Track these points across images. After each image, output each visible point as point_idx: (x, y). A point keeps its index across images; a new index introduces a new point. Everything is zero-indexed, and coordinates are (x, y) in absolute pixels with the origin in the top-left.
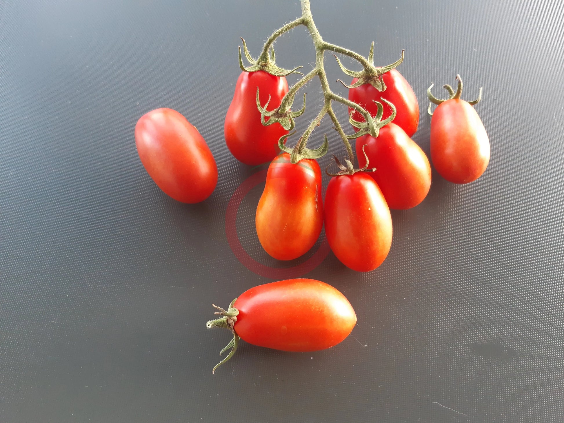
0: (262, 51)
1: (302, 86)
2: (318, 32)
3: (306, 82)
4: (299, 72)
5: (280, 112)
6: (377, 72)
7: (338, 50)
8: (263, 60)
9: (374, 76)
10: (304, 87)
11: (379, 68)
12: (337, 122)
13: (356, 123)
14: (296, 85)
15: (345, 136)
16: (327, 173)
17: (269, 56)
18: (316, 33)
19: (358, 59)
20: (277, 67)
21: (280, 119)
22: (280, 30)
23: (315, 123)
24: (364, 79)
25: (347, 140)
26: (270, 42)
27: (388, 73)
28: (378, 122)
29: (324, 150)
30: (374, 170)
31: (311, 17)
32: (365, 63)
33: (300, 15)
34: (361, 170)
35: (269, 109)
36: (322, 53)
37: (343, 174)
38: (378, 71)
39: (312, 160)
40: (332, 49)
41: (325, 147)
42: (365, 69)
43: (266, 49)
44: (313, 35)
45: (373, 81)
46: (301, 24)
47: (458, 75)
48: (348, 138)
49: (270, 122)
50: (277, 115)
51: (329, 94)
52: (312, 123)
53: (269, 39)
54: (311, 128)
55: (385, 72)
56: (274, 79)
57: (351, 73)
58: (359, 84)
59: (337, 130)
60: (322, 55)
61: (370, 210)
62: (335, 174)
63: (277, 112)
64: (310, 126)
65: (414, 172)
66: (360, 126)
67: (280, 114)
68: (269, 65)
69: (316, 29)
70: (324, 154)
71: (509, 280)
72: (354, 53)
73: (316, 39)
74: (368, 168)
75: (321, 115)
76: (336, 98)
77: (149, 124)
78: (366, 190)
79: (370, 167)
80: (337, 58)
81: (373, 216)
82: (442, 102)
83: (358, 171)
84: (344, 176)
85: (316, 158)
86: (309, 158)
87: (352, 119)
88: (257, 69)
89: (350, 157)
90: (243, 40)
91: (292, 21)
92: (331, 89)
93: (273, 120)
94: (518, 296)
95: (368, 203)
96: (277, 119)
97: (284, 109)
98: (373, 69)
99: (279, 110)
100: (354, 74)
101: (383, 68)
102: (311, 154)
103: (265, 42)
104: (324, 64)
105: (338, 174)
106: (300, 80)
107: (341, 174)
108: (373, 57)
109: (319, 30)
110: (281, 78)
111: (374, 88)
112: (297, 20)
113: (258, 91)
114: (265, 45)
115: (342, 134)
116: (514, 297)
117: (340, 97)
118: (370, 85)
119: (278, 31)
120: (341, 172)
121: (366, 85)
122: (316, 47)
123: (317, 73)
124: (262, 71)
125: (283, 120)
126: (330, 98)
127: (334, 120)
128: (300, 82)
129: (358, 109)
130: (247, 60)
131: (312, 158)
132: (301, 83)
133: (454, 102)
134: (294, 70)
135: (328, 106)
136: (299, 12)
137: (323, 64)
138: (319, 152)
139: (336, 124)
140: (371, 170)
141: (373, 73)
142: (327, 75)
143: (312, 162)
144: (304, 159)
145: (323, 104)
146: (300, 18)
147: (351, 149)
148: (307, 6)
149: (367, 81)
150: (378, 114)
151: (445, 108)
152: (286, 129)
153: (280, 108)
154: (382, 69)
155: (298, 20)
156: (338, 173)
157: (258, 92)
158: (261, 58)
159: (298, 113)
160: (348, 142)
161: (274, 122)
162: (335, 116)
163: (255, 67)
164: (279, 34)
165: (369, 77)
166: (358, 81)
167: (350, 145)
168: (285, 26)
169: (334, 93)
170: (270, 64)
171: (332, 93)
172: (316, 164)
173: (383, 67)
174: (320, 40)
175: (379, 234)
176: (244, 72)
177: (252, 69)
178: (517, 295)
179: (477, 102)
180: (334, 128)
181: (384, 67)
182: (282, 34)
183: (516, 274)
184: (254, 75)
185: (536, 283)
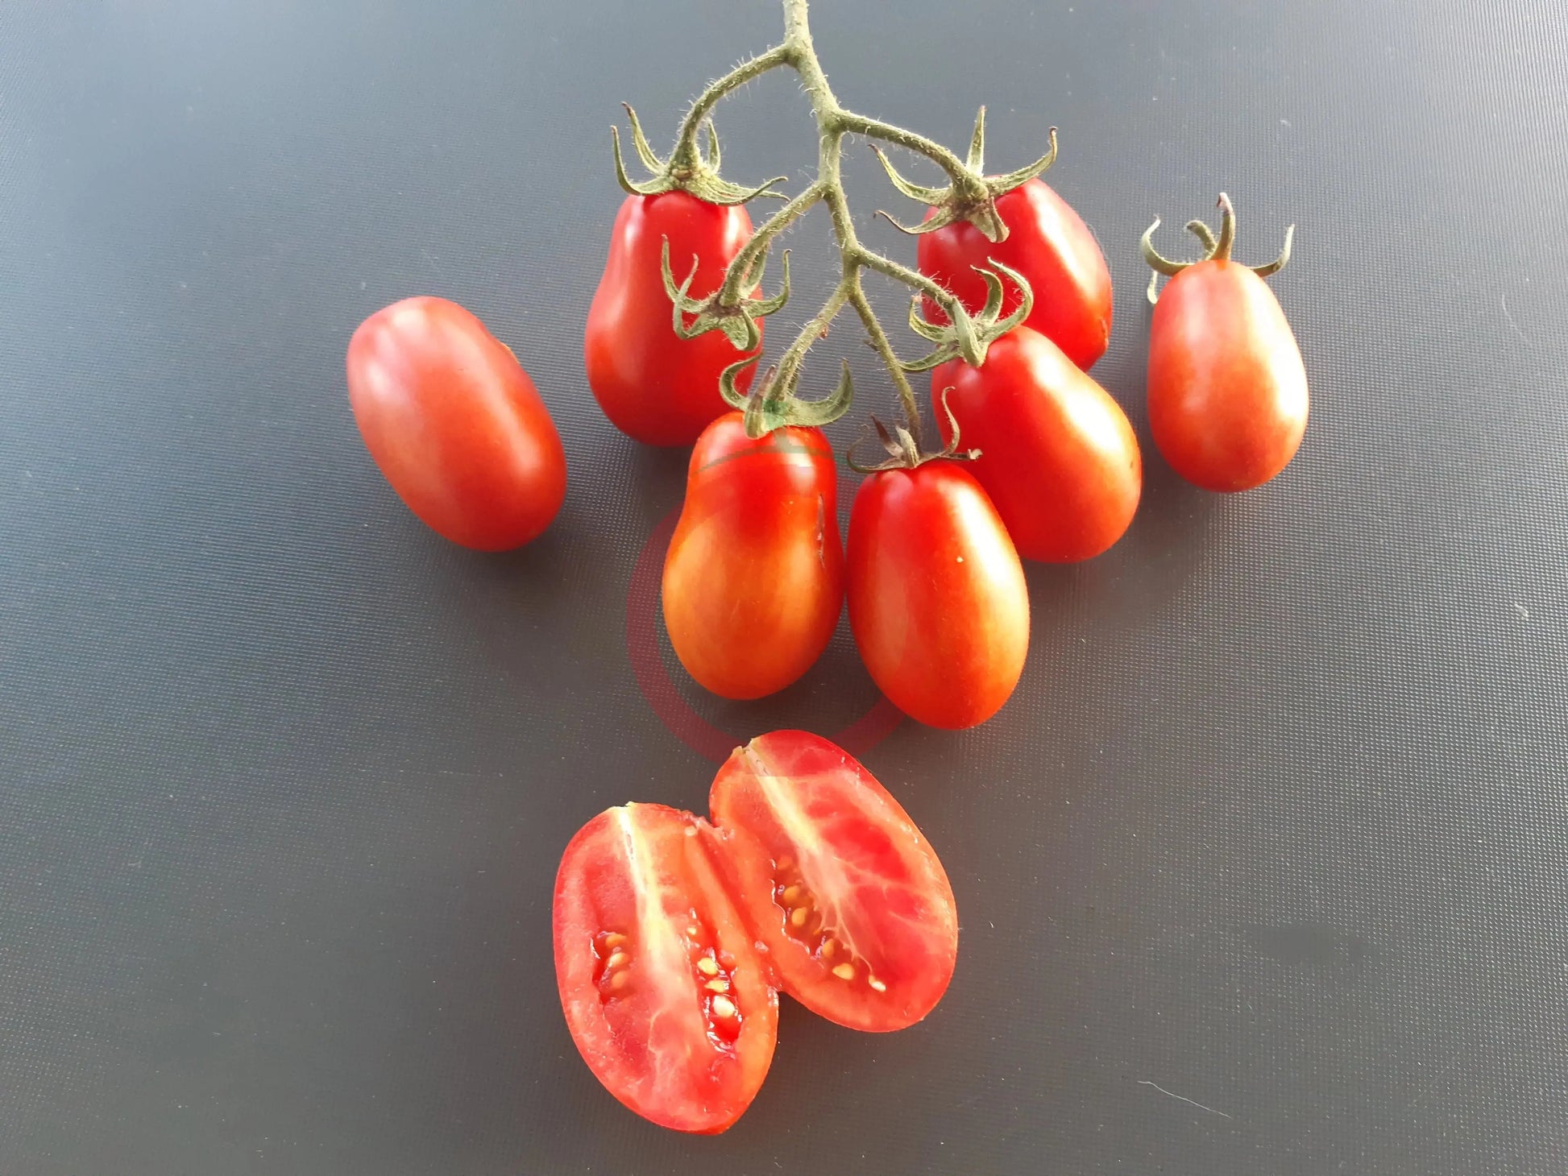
0: (677, 138)
1: (781, 230)
2: (827, 85)
3: (791, 220)
4: (779, 194)
5: (722, 302)
6: (987, 190)
7: (876, 133)
8: (682, 163)
9: (978, 201)
10: (785, 233)
11: (993, 180)
12: (877, 325)
13: (928, 328)
14: (763, 228)
15: (898, 364)
16: (850, 464)
17: (697, 150)
18: (821, 87)
19: (932, 154)
20: (719, 180)
21: (723, 321)
22: (724, 80)
23: (813, 329)
24: (952, 207)
25: (902, 375)
26: (698, 114)
27: (1019, 191)
28: (986, 324)
29: (842, 403)
30: (974, 455)
31: (809, 42)
32: (952, 165)
33: (779, 37)
34: (939, 455)
35: (695, 293)
36: (835, 139)
37: (892, 467)
38: (991, 187)
39: (808, 429)
40: (859, 128)
41: (846, 394)
42: (955, 183)
43: (687, 135)
44: (812, 92)
45: (977, 213)
46: (781, 62)
47: (1224, 195)
48: (904, 370)
49: (696, 329)
50: (717, 309)
51: (853, 251)
52: (804, 332)
53: (694, 105)
54: (803, 344)
55: (1010, 188)
56: (713, 213)
57: (920, 191)
58: (939, 223)
59: (877, 348)
60: (834, 146)
61: (963, 563)
62: (874, 468)
63: (717, 301)
64: (800, 338)
65: (1086, 457)
66: (939, 337)
67: (724, 307)
68: (699, 176)
69: (820, 77)
70: (841, 412)
71: (1359, 753)
72: (921, 139)
73: (820, 103)
74: (958, 449)
75: (830, 309)
76: (871, 262)
77: (385, 339)
78: (952, 507)
79: (965, 445)
80: (881, 153)
81: (972, 576)
82: (1183, 267)
83: (932, 456)
84: (894, 472)
85: (819, 423)
86: (800, 423)
87: (917, 318)
88: (666, 186)
89: (911, 421)
90: (629, 110)
91: (756, 55)
92: (859, 238)
93: (706, 323)
94: (1383, 796)
95: (956, 544)
96: (716, 320)
97: (732, 294)
98: (977, 182)
99: (719, 296)
100: (929, 196)
101: (1005, 178)
102: (803, 413)
103: (685, 114)
104: (843, 171)
105: (882, 467)
106: (773, 215)
107: (888, 467)
108: (982, 148)
109: (828, 80)
110: (731, 209)
111: (979, 233)
112: (771, 51)
113: (666, 246)
114: (685, 120)
115: (888, 360)
116: (1372, 799)
117: (883, 260)
118: (968, 224)
119: (718, 83)
120: (890, 460)
121: (960, 225)
122: (820, 125)
123: (820, 194)
124: (678, 191)
125: (731, 323)
126: (855, 262)
127: (867, 321)
128: (774, 219)
129: (928, 292)
130: (642, 163)
131: (808, 423)
132: (778, 221)
133: (1212, 269)
134: (763, 186)
135: (850, 283)
136: (777, 30)
137: (837, 169)
138: (829, 408)
139: (874, 333)
140: (966, 456)
141: (976, 191)
142: (848, 200)
143: (807, 435)
144: (786, 426)
145: (838, 281)
146: (779, 48)
147: (911, 398)
148: (798, 13)
149: (961, 215)
150: (990, 305)
151: (1190, 285)
152: (740, 345)
153: (723, 290)
154: (1003, 181)
155: (772, 53)
156: (882, 465)
157: (668, 248)
158: (677, 158)
159: (773, 304)
160: (904, 380)
161: (707, 328)
162: (869, 311)
163: (661, 183)
164: (720, 92)
165: (965, 202)
166: (936, 216)
167: (908, 388)
168: (737, 70)
169: (868, 248)
170: (700, 172)
171: (862, 249)
172: (819, 440)
173: (1004, 176)
174: (830, 104)
175: (988, 626)
176: (632, 196)
177: (653, 188)
178: (1379, 793)
179: (1278, 268)
180: (867, 343)
181: (1008, 176)
182: (730, 91)
183: (1380, 738)
184: (659, 202)
185: (1435, 762)
